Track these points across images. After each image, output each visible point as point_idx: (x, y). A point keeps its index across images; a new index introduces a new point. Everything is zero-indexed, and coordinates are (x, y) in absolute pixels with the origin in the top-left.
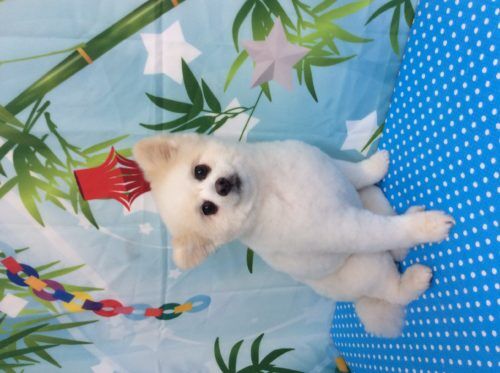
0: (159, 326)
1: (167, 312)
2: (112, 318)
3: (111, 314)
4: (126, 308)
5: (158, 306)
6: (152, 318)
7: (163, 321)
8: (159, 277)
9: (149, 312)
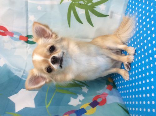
0: (27, 47)
1: (29, 39)
2: (4, 37)
3: (3, 34)
4: (10, 33)
5: (25, 35)
6: (23, 41)
7: (28, 44)
8: (25, 18)
9: (21, 38)
